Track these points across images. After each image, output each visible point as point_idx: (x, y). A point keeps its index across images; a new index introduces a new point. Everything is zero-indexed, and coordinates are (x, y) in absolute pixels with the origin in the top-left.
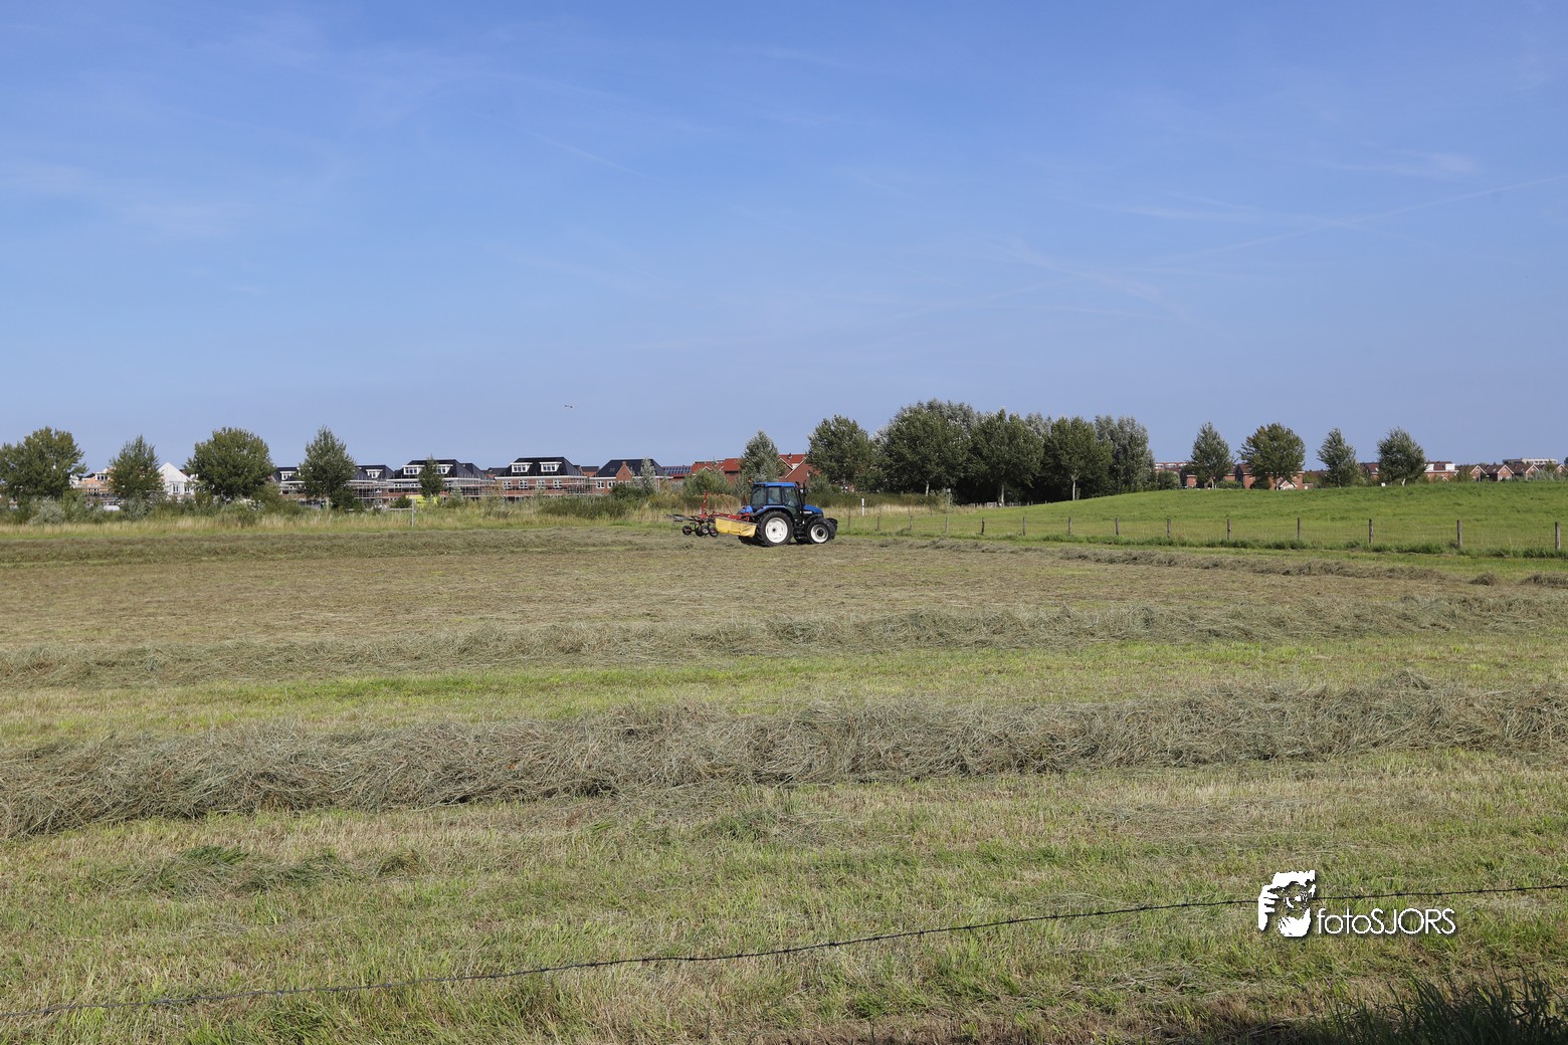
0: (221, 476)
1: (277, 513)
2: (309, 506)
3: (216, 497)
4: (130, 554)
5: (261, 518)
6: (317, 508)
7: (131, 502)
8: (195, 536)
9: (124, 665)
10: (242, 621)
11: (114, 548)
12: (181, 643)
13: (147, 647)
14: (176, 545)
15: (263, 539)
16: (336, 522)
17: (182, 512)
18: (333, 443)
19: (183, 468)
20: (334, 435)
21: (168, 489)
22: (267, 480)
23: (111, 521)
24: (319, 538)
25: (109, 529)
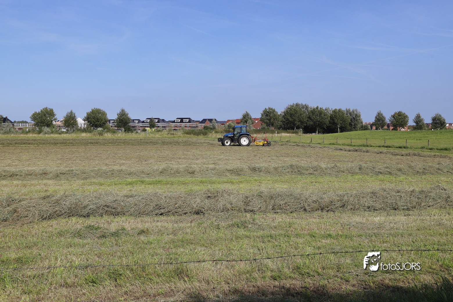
0: (93, 122)
1: (109, 132)
2: (118, 131)
3: (92, 128)
4: (69, 143)
5: (105, 134)
6: (120, 131)
7: (69, 129)
8: (87, 138)
9: (67, 174)
10: (99, 163)
11: (65, 141)
12: (83, 168)
13: (74, 169)
14: (81, 141)
15: (105, 140)
16: (125, 135)
17: (83, 132)
18: (125, 113)
19: (83, 119)
20: (125, 110)
21: (79, 125)
22: (106, 123)
23: (64, 134)
24: (121, 140)
25: (63, 136)
